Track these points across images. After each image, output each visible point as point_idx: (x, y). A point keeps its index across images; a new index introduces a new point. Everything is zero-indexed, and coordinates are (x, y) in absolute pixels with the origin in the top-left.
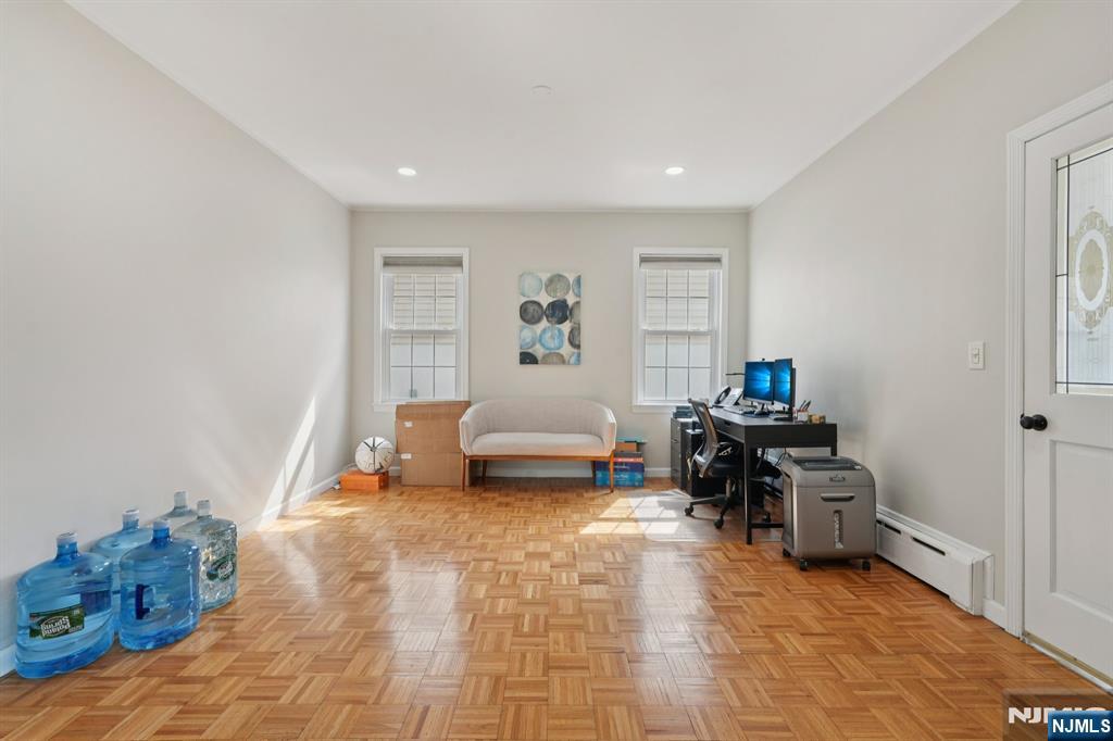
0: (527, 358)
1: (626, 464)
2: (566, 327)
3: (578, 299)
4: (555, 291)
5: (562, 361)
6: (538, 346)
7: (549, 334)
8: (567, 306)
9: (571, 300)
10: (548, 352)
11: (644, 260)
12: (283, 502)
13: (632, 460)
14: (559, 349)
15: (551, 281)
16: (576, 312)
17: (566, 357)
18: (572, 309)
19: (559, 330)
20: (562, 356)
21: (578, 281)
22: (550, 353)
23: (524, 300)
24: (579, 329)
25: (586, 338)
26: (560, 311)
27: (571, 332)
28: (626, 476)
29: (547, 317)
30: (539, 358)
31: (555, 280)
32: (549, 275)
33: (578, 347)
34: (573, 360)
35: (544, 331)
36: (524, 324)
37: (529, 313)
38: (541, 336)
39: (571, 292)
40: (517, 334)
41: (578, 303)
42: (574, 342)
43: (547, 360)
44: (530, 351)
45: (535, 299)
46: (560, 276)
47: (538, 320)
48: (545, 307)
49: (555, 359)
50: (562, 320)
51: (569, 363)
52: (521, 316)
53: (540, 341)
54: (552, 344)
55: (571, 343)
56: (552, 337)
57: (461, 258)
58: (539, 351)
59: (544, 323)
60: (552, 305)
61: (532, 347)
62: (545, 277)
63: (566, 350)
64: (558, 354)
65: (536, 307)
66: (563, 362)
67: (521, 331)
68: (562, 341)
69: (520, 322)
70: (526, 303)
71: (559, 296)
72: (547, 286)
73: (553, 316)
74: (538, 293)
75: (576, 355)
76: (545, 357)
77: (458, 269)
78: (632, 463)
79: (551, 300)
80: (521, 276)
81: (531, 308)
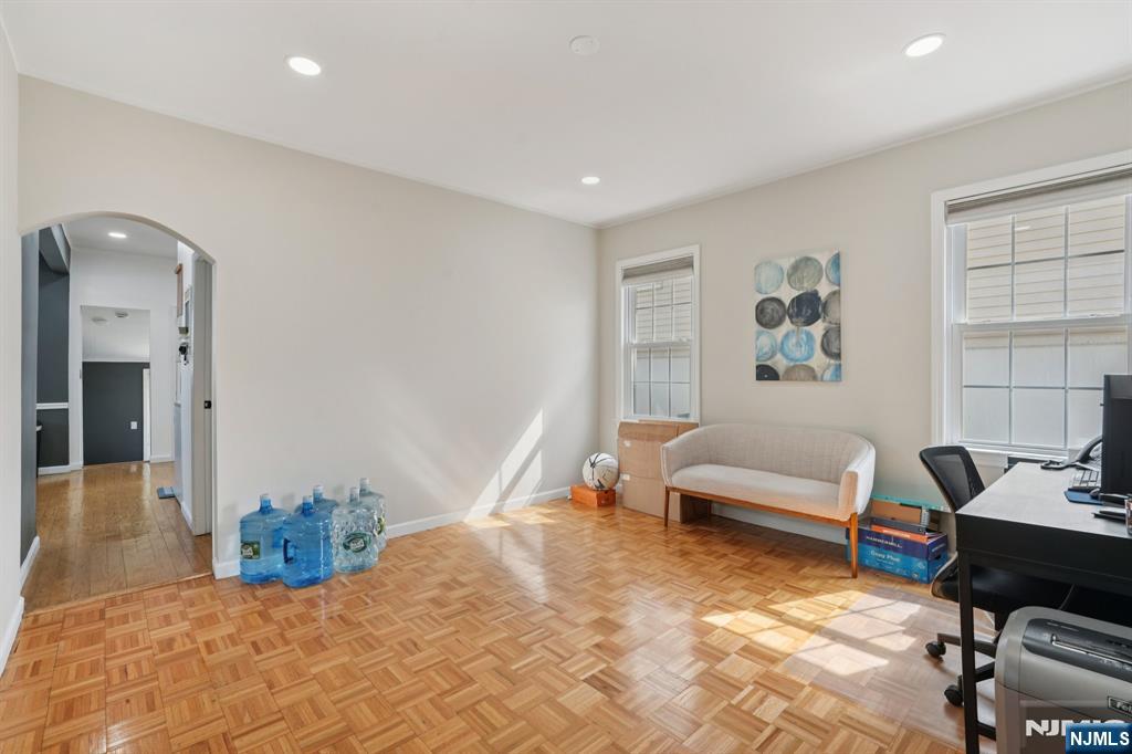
0: (766, 373)
1: (897, 539)
2: (818, 329)
3: (837, 288)
4: (801, 281)
5: (812, 375)
6: (779, 356)
7: (793, 340)
8: (819, 298)
9: (824, 291)
10: (792, 364)
11: (954, 209)
12: (498, 501)
13: (907, 536)
14: (806, 359)
15: (795, 268)
16: (832, 308)
17: (819, 372)
18: (826, 302)
19: (809, 335)
20: (812, 370)
21: (836, 261)
22: (794, 367)
23: (761, 297)
24: (839, 330)
25: (850, 343)
26: (809, 308)
27: (825, 336)
28: (897, 560)
29: (791, 317)
30: (781, 373)
31: (803, 264)
32: (792, 260)
33: (838, 356)
34: (828, 375)
35: (787, 336)
36: (762, 329)
37: (767, 314)
38: (782, 344)
39: (824, 279)
40: (753, 342)
41: (836, 294)
42: (831, 348)
43: (791, 374)
44: (769, 363)
45: (774, 295)
46: (808, 259)
47: (780, 322)
48: (787, 304)
49: (802, 374)
50: (810, 321)
51: (822, 380)
52: (758, 320)
53: (782, 350)
54: (798, 354)
55: (826, 351)
56: (798, 344)
57: (692, 257)
58: (780, 363)
59: (787, 326)
60: (798, 301)
61: (772, 357)
62: (787, 264)
63: (818, 360)
64: (805, 366)
65: (775, 305)
66: (814, 378)
67: (757, 338)
68: (812, 349)
69: (755, 326)
70: (764, 301)
71: (807, 287)
72: (789, 276)
73: (798, 314)
74: (779, 286)
75: (832, 368)
76: (789, 371)
77: (688, 271)
78: (906, 541)
79: (796, 293)
80: (757, 267)
81: (770, 307)
